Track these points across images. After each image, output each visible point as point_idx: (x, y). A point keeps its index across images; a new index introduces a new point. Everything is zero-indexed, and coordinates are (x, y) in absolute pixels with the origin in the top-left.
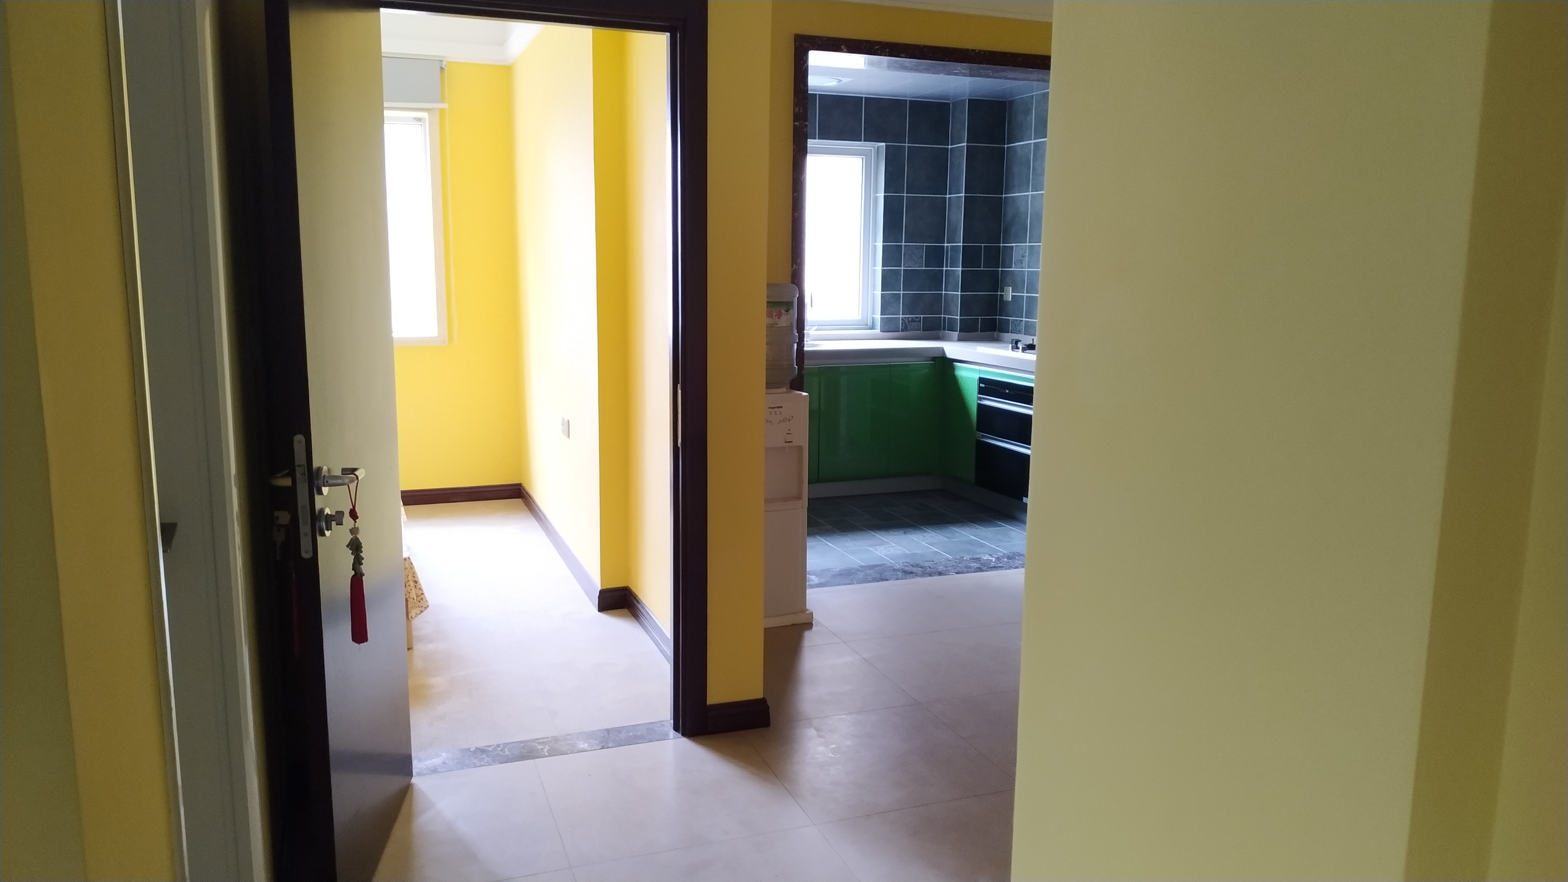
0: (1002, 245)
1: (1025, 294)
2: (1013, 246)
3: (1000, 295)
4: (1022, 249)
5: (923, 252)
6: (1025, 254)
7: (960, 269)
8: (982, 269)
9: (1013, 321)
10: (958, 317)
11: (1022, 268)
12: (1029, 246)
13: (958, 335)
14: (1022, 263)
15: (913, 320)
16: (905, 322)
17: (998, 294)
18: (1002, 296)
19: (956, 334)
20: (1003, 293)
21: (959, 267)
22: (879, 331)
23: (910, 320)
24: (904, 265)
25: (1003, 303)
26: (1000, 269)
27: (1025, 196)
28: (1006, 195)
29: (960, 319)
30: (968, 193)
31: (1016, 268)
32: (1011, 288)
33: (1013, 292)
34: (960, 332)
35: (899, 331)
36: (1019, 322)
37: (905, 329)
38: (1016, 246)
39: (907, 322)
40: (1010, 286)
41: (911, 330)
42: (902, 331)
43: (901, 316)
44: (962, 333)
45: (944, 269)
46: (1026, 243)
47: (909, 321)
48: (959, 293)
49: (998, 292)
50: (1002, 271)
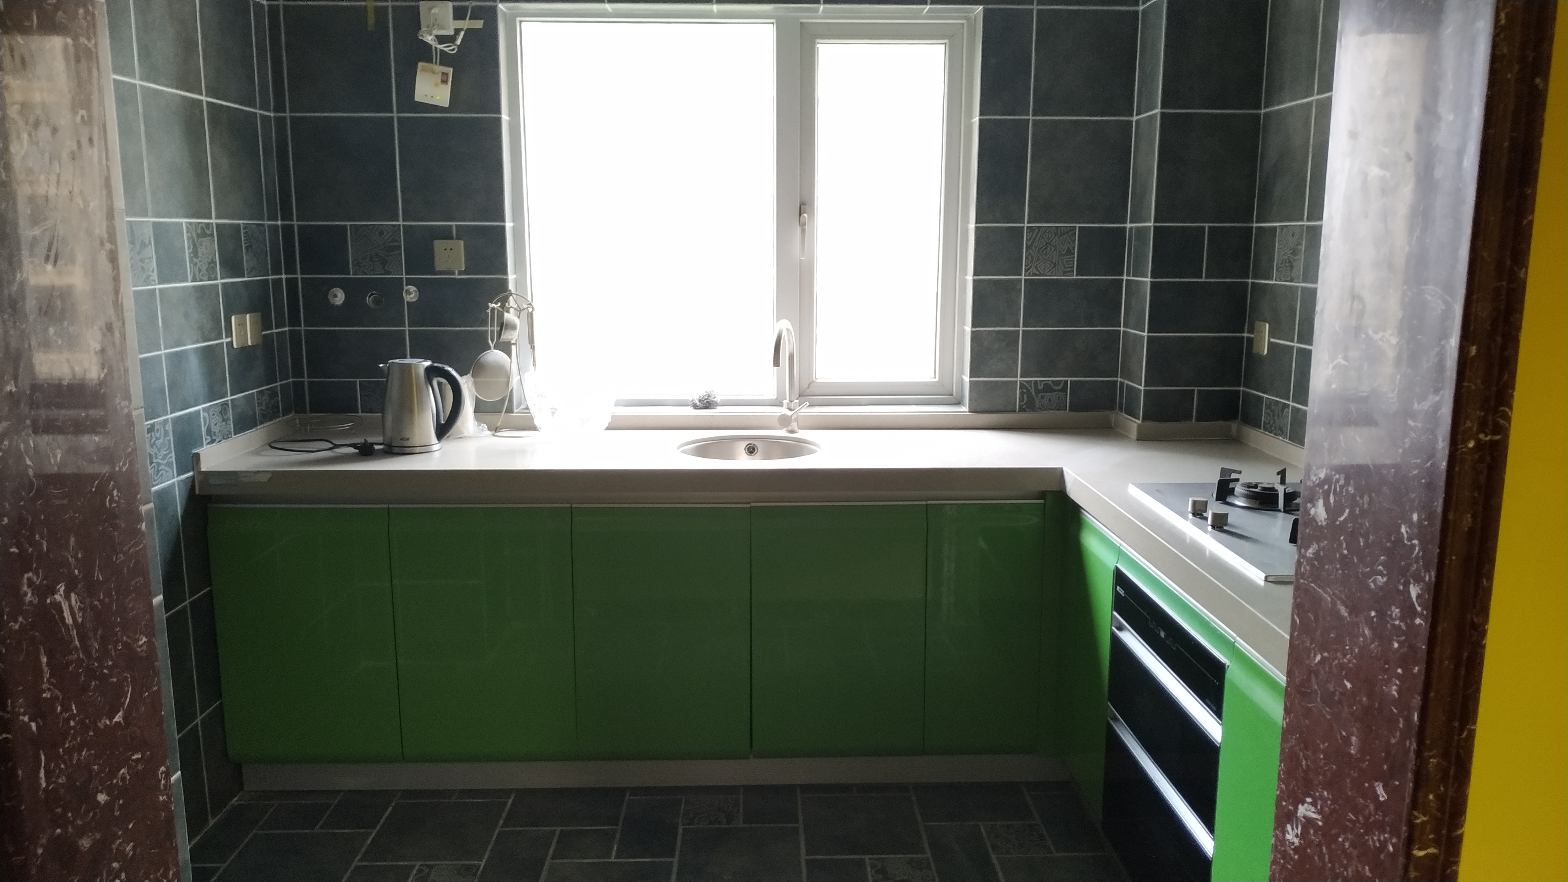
0: (1255, 225)
1: (1296, 345)
2: (1275, 228)
3: (1248, 338)
4: (1293, 235)
5: (1074, 242)
6: (1300, 247)
7: (1148, 280)
8: (1203, 280)
9: (1270, 403)
10: (1142, 388)
11: (1291, 281)
12: (1308, 226)
13: (1139, 426)
14: (1292, 267)
15: (1047, 388)
16: (1029, 392)
17: (1243, 337)
18: (1250, 340)
19: (1134, 424)
20: (1252, 336)
21: (1147, 277)
22: (967, 410)
23: (1040, 388)
24: (1026, 271)
25: (1254, 359)
26: (1250, 281)
27: (1302, 105)
28: (1268, 110)
29: (1145, 390)
30: (1167, 108)
31: (1281, 280)
32: (1267, 325)
33: (1272, 334)
34: (1143, 419)
35: (1014, 411)
36: (1280, 406)
37: (1028, 406)
38: (1282, 227)
39: (1033, 391)
40: (1267, 322)
41: (1043, 408)
42: (1022, 410)
43: (1019, 379)
44: (1150, 424)
45: (1125, 277)
46: (1302, 220)
47: (1038, 391)
48: (1145, 334)
49: (1243, 332)
50: (1252, 283)
